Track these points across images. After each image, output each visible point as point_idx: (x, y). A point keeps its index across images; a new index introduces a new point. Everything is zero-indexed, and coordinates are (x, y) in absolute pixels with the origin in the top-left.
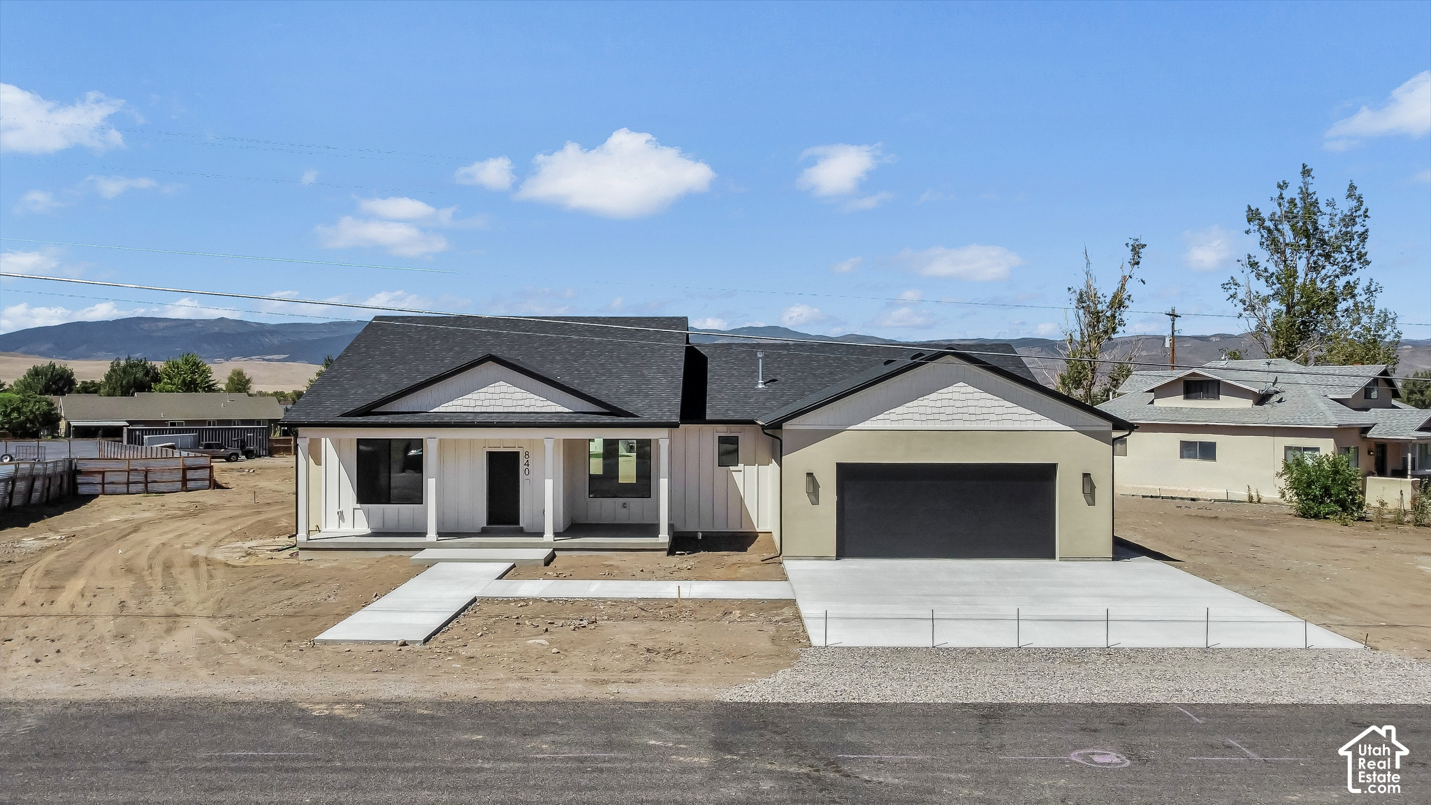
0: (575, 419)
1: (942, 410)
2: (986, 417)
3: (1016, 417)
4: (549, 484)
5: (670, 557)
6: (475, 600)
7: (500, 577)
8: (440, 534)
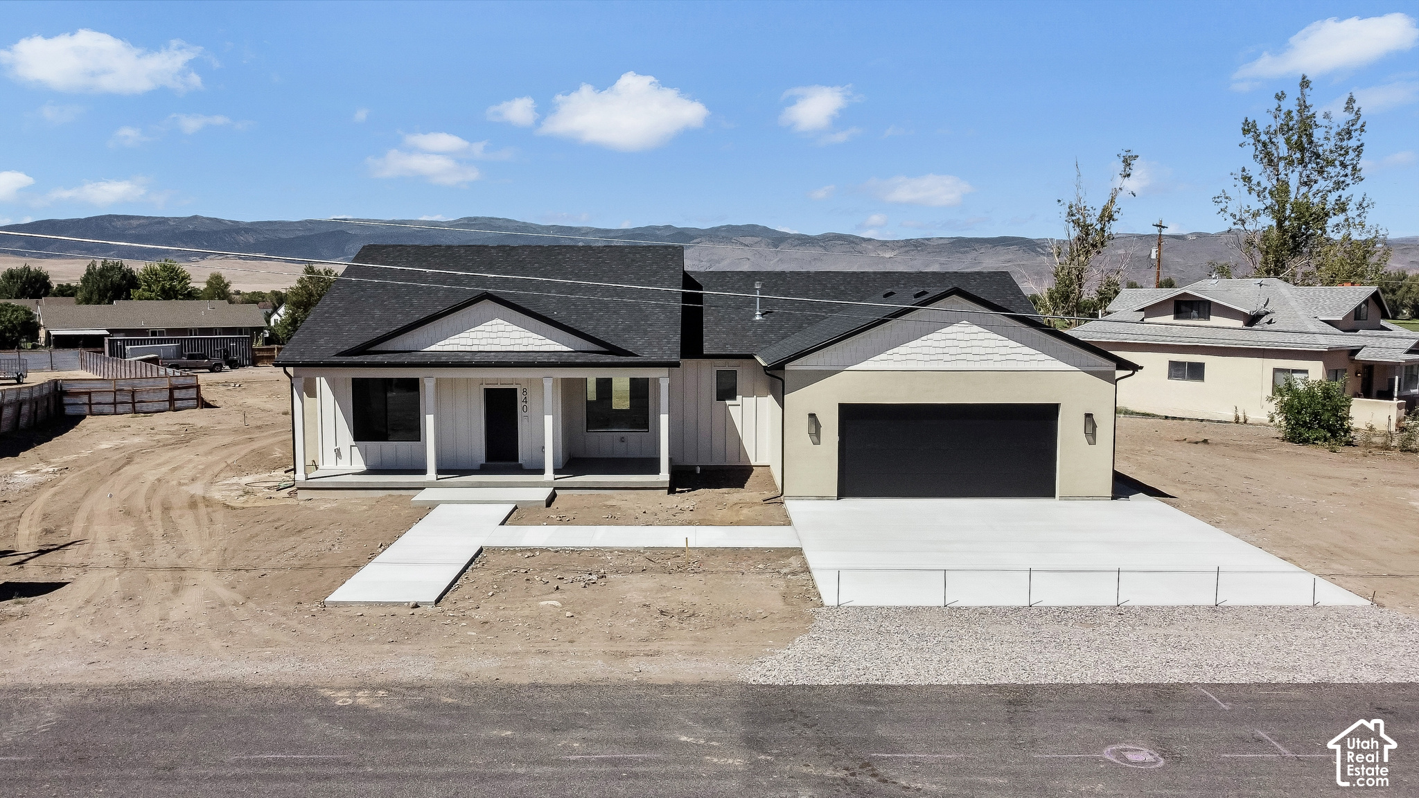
0: (572, 360)
1: (946, 350)
2: (990, 357)
3: (1019, 357)
4: (548, 420)
5: (671, 496)
6: (481, 550)
7: (503, 523)
8: (440, 471)
